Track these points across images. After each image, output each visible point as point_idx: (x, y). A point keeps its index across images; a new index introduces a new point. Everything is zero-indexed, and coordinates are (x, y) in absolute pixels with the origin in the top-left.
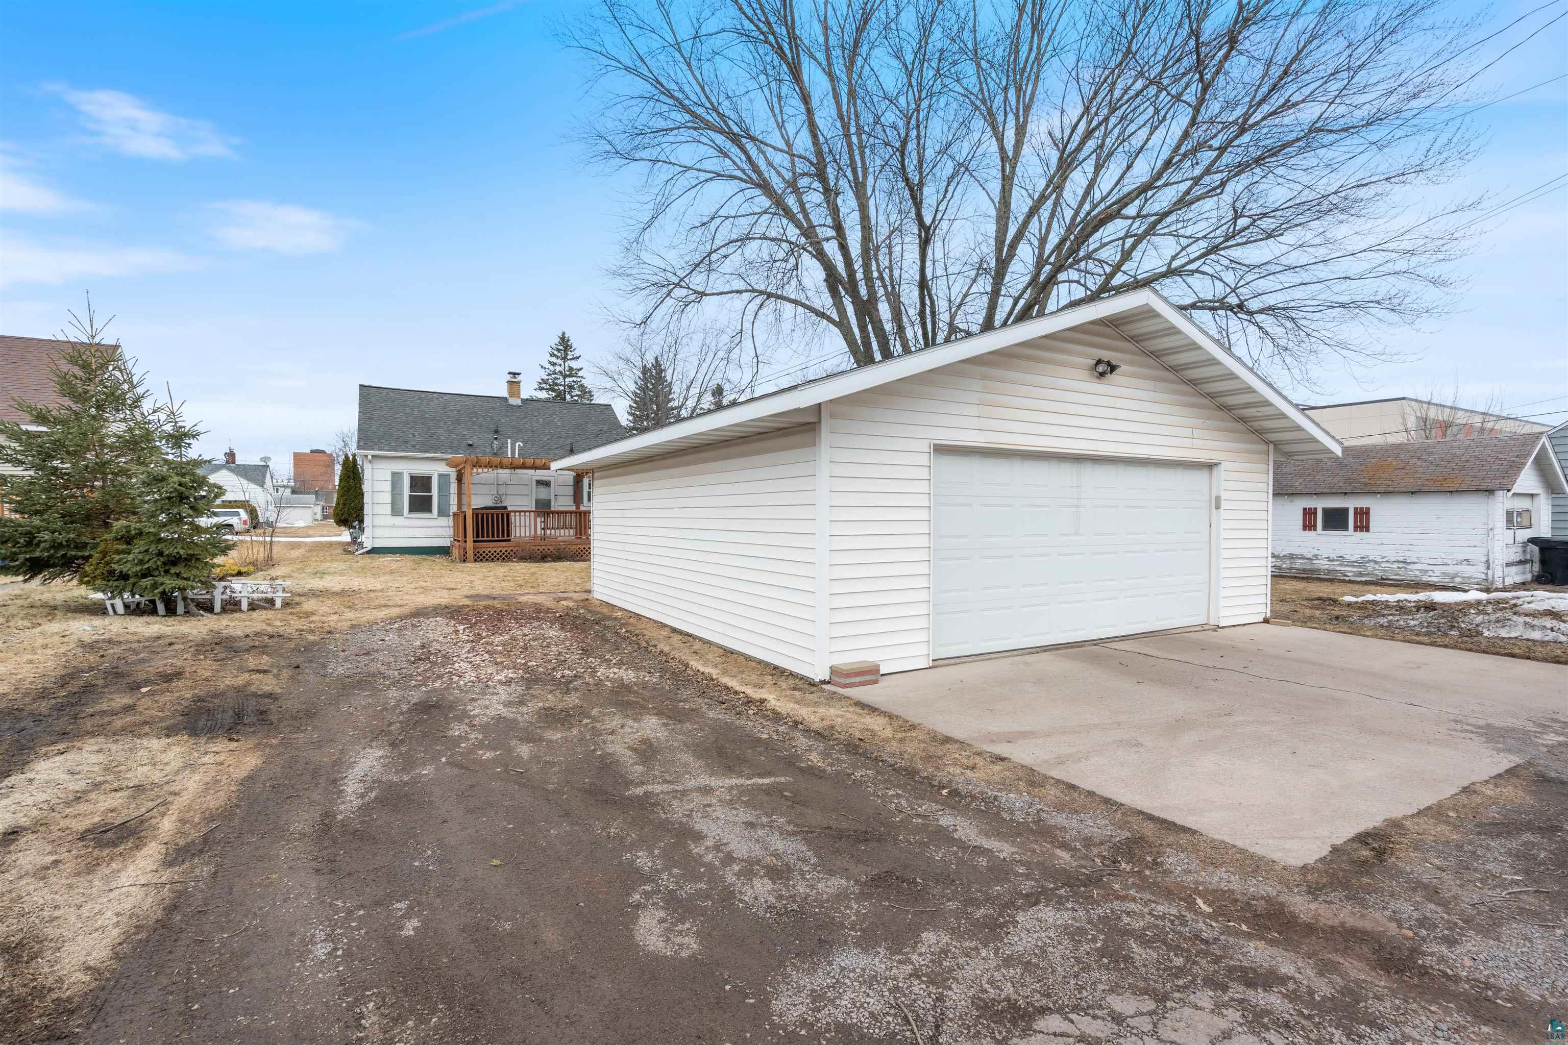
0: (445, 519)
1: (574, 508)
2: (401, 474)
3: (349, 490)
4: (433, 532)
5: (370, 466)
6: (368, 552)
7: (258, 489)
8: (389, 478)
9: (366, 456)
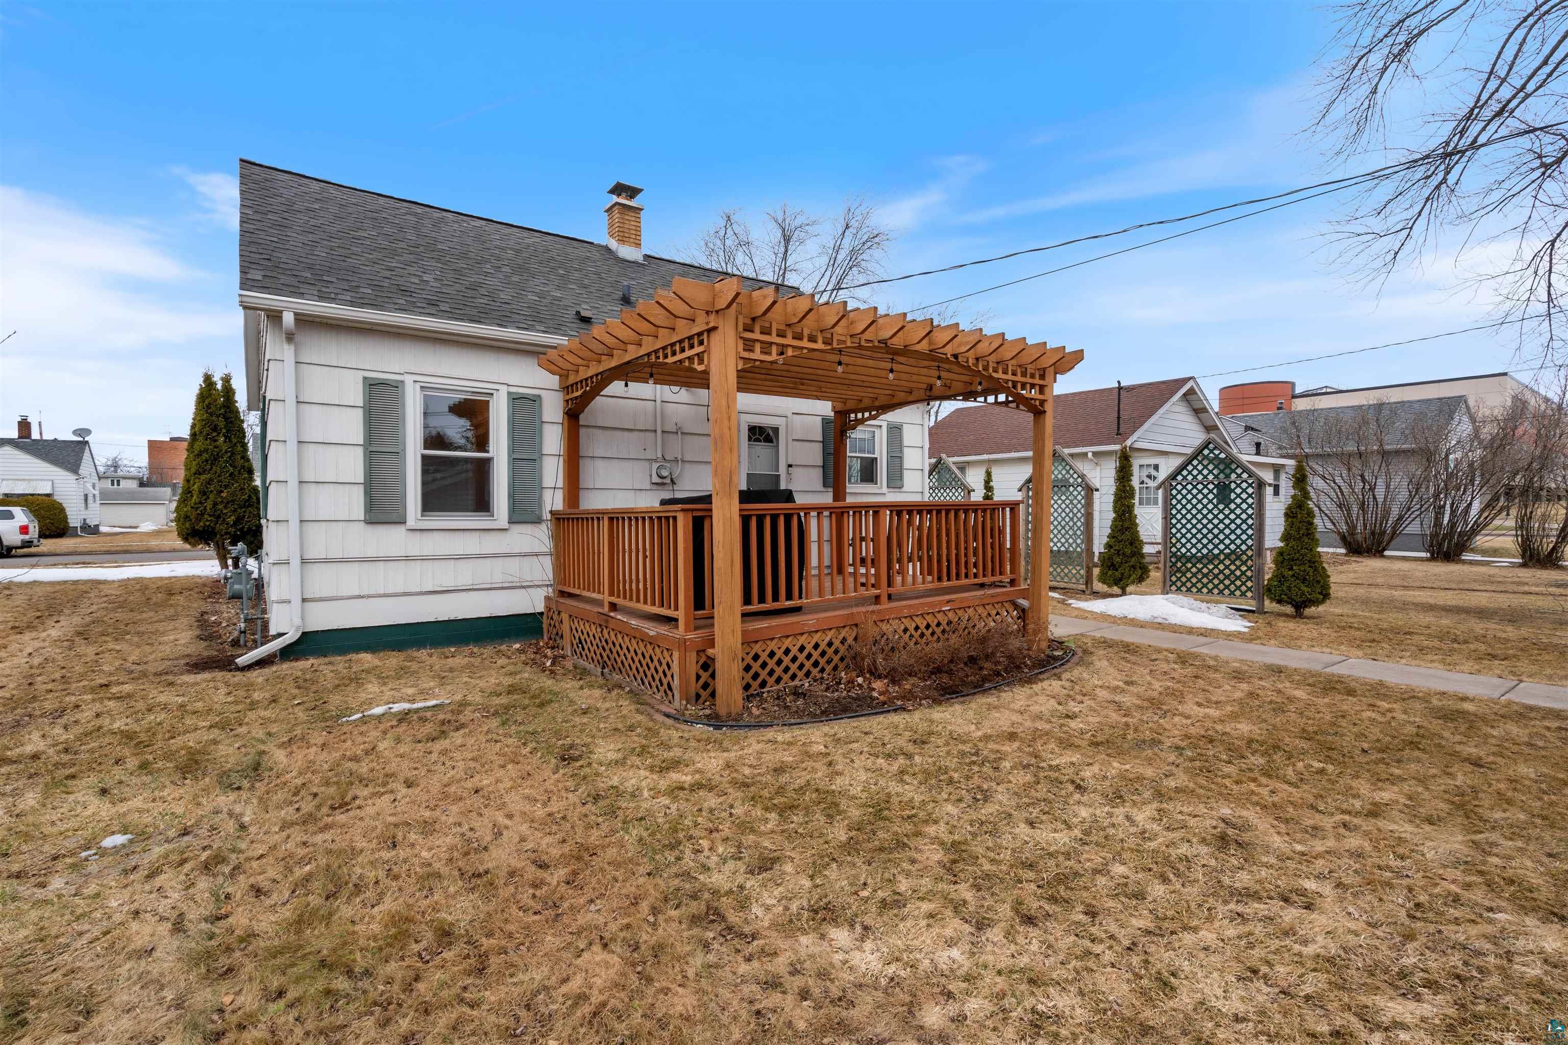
0: (528, 529)
1: (827, 498)
2: (396, 387)
3: (215, 459)
4: (494, 572)
5: (288, 352)
6: (289, 653)
7: (69, 477)
8: (357, 396)
9: (275, 317)
